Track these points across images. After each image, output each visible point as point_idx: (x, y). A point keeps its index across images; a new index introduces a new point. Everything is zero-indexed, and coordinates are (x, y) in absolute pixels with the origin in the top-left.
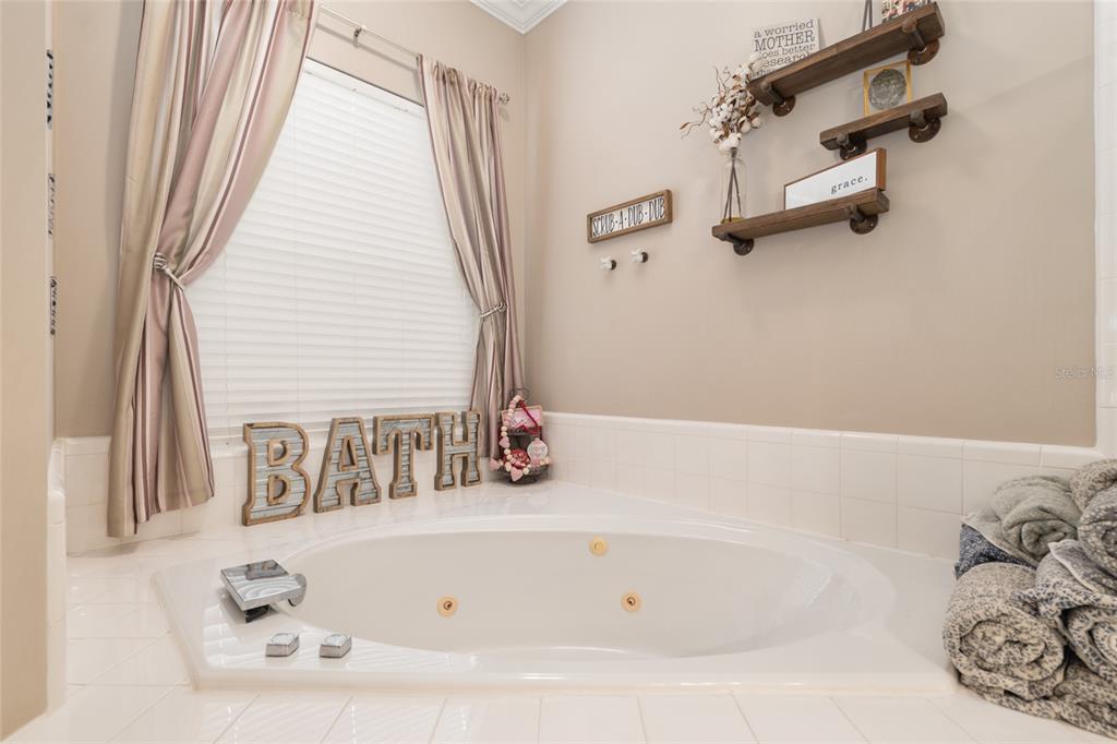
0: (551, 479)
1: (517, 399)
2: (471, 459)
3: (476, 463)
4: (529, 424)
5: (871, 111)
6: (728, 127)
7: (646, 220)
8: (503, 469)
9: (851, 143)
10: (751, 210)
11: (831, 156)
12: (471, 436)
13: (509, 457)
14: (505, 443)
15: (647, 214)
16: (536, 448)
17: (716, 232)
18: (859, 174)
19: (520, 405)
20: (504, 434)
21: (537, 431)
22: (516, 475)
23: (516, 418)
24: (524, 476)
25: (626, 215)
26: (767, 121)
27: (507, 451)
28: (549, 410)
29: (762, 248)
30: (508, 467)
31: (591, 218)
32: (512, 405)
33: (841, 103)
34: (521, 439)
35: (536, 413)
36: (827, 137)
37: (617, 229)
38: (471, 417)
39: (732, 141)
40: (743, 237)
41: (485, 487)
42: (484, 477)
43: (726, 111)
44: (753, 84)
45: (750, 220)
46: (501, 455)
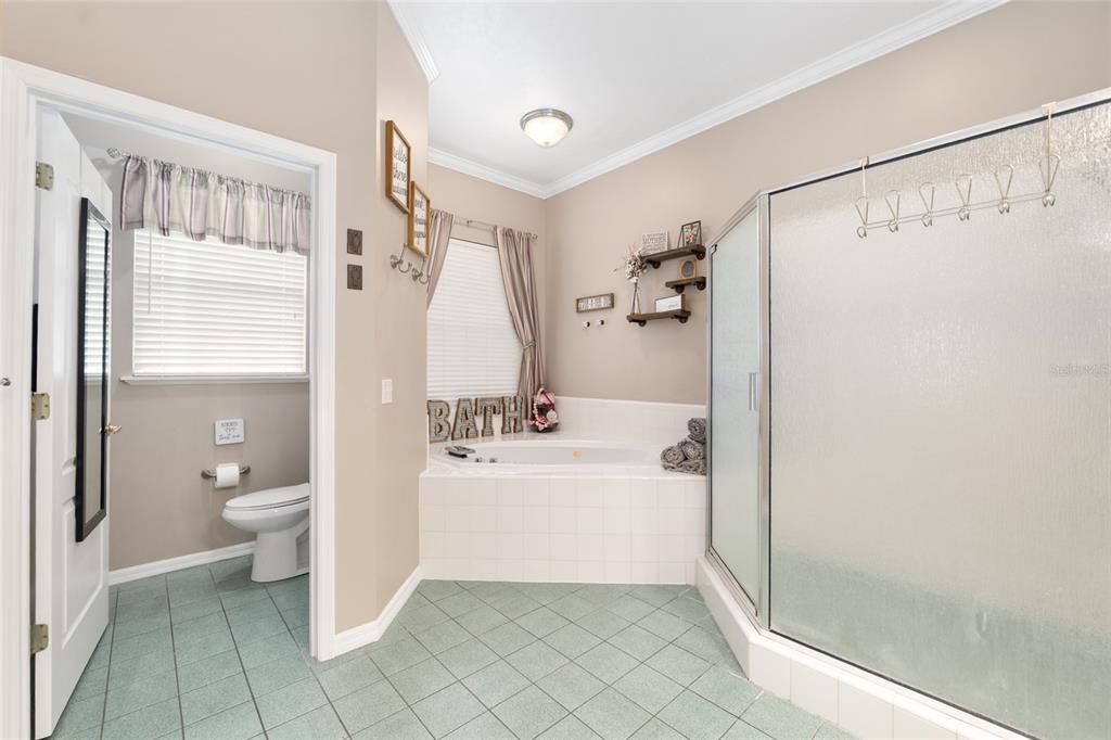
0: (559, 430)
1: (541, 390)
2: (518, 419)
3: (521, 422)
4: (548, 402)
6: (633, 273)
7: (603, 306)
8: (534, 425)
9: (678, 288)
10: (643, 310)
11: (669, 291)
12: (519, 408)
14: (536, 411)
15: (603, 302)
16: (551, 414)
17: (629, 317)
18: (676, 303)
19: (542, 393)
21: (551, 406)
22: (541, 427)
23: (541, 400)
25: (594, 301)
26: (651, 272)
29: (649, 325)
30: (537, 423)
31: (578, 301)
33: (672, 270)
34: (543, 410)
36: (667, 285)
37: (590, 307)
38: (519, 399)
39: (634, 280)
40: (640, 320)
41: (526, 433)
42: (525, 429)
43: (631, 268)
44: (642, 258)
45: (644, 315)
46: (533, 418)
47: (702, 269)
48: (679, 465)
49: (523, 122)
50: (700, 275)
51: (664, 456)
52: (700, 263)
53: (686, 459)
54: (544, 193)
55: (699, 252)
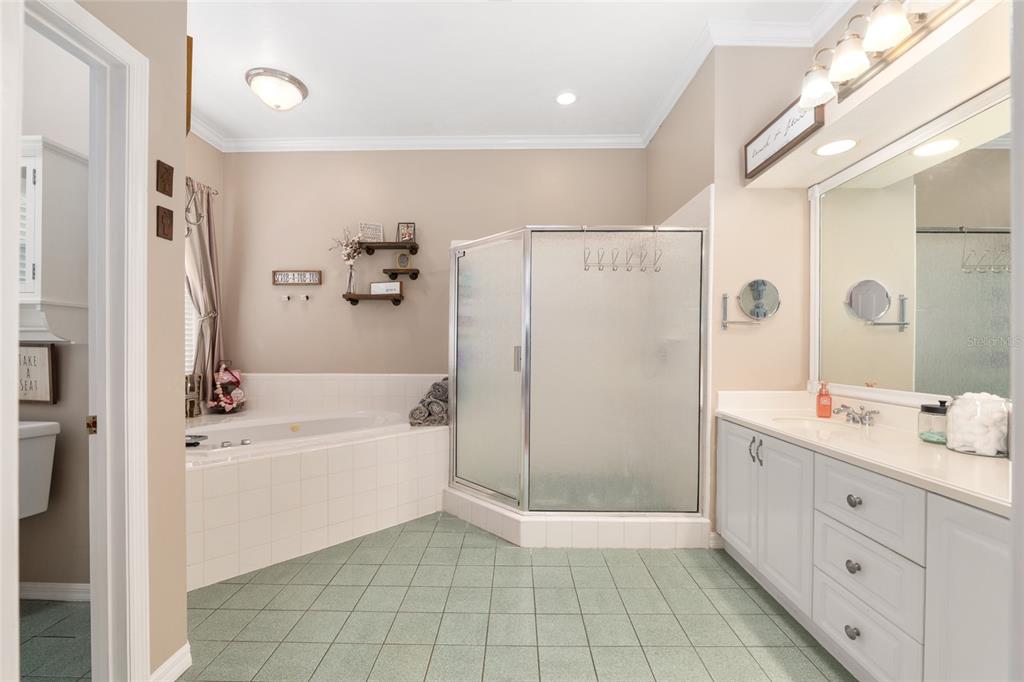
0: (245, 410)
1: (224, 366)
2: (196, 402)
3: (199, 405)
4: (234, 380)
5: (399, 267)
6: (349, 256)
7: (308, 281)
8: (218, 406)
9: (393, 275)
10: (357, 291)
11: (386, 277)
12: (196, 389)
13: (223, 399)
14: (219, 391)
15: (308, 278)
16: (236, 393)
17: (344, 296)
18: (394, 288)
19: (226, 369)
20: (218, 386)
21: (237, 384)
22: (228, 408)
23: (224, 377)
24: (233, 409)
25: (296, 276)
26: (364, 255)
27: (221, 396)
28: (246, 372)
29: (361, 304)
30: (222, 404)
31: (274, 273)
32: (222, 370)
33: (388, 259)
34: (227, 388)
35: (236, 374)
36: (385, 271)
37: (291, 281)
38: (196, 378)
39: (351, 262)
40: (354, 300)
41: (204, 418)
42: (203, 412)
43: (349, 250)
44: (360, 244)
45: (358, 295)
46: (215, 398)
47: (414, 262)
48: (425, 421)
49: (249, 77)
50: (414, 267)
51: (412, 415)
52: (412, 258)
53: (430, 414)
54: (226, 146)
55: (414, 249)
